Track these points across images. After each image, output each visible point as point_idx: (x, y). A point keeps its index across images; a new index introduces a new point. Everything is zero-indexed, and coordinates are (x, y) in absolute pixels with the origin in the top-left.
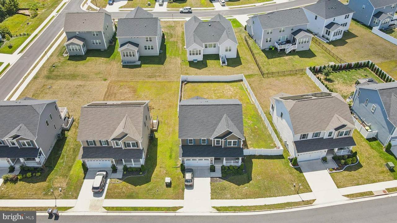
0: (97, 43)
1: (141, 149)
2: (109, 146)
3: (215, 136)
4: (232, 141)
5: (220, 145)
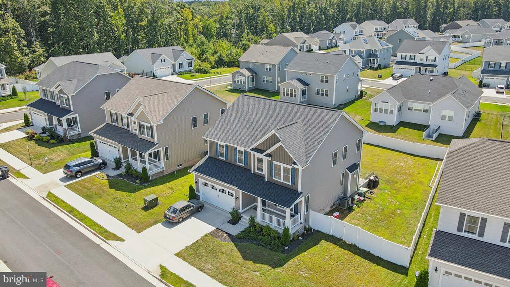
0: (268, 81)
1: (157, 142)
2: (128, 129)
3: (254, 146)
4: (282, 165)
5: (263, 173)
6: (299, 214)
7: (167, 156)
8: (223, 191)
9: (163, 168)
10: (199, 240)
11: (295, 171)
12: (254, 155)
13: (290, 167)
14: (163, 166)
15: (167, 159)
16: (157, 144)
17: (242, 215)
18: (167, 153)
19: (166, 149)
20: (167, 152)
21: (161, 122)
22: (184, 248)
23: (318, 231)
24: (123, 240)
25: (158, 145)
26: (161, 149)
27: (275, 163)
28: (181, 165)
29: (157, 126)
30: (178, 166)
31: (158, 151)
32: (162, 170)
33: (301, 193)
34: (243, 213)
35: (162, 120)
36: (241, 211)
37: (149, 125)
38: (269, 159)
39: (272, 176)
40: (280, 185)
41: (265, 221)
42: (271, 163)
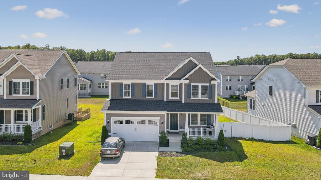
1: (38, 98)
3: (168, 77)
4: (200, 85)
5: (178, 98)
7: (44, 115)
9: (40, 128)
10: (158, 162)
11: (212, 87)
12: (168, 84)
13: (208, 84)
14: (40, 125)
15: (44, 119)
16: (39, 100)
17: (168, 138)
18: (45, 112)
19: (44, 107)
21: (44, 77)
25: (41, 101)
26: (40, 107)
27: (192, 84)
30: (50, 127)
32: (40, 130)
37: (28, 81)
38: (187, 82)
39: (189, 97)
40: (197, 102)
41: (195, 136)
42: (188, 86)
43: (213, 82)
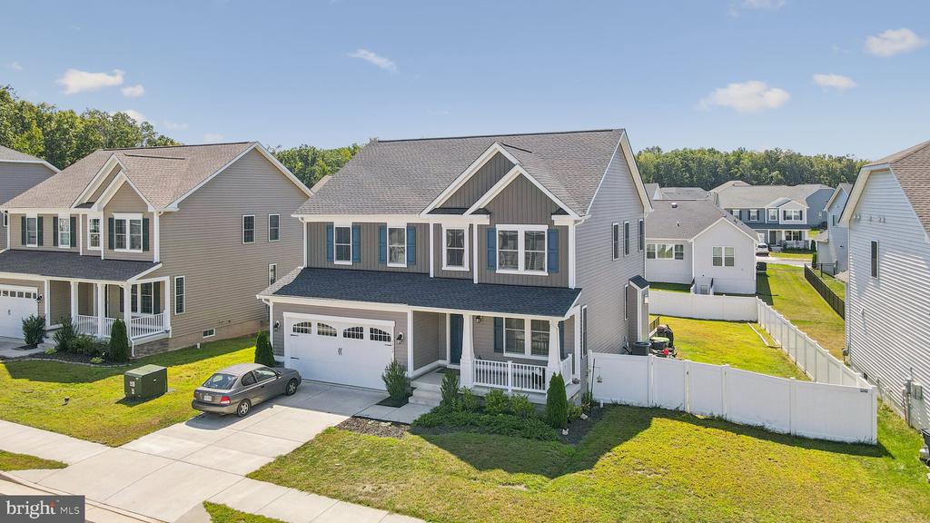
1: (156, 259)
2: (74, 250)
3: (438, 203)
4: (521, 230)
5: (466, 268)
6: (570, 355)
7: (180, 300)
8: (355, 333)
9: (167, 332)
10: (312, 441)
11: (558, 235)
12: (438, 227)
13: (544, 228)
14: (168, 325)
15: (180, 309)
16: (157, 263)
17: (413, 384)
18: (182, 292)
19: (180, 281)
20: (180, 290)
21: (174, 208)
22: (272, 460)
23: (615, 405)
24: (66, 466)
25: (160, 265)
26: (166, 279)
27: (499, 227)
28: (211, 332)
29: (165, 216)
30: (205, 334)
31: (157, 285)
32: (165, 336)
33: (578, 290)
34: (416, 378)
35: (175, 204)
36: (410, 372)
37: (139, 217)
38: (484, 220)
39: (491, 265)
40: (515, 284)
41: (485, 385)
42: (488, 232)
43: (559, 220)
